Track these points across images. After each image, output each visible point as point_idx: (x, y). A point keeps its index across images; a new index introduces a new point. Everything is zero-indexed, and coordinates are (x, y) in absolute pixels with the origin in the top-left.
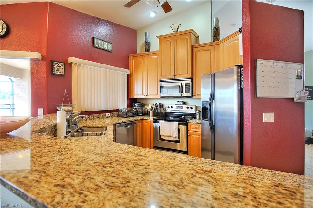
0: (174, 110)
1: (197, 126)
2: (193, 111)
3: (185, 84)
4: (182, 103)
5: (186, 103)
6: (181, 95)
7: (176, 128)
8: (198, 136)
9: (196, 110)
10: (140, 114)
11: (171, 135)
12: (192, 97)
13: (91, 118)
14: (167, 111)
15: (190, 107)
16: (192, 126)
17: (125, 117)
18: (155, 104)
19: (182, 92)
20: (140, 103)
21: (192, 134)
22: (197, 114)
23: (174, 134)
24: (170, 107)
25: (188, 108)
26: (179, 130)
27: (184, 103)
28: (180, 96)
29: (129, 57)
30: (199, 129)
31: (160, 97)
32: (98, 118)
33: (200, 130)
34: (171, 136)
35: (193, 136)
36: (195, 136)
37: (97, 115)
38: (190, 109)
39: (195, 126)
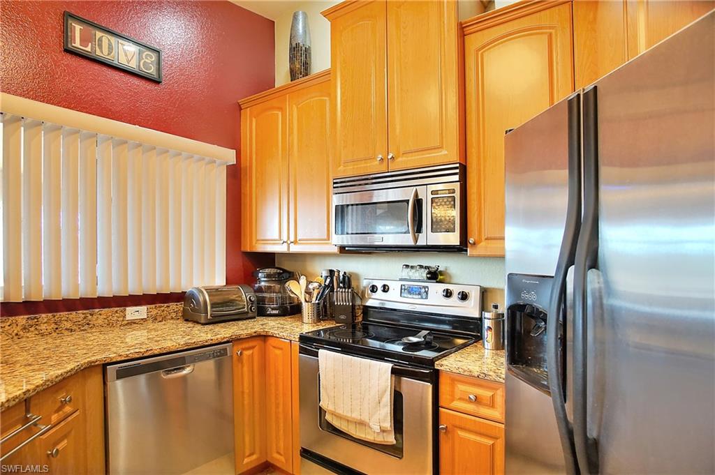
0: (395, 300)
1: (485, 394)
2: (470, 309)
3: (433, 192)
4: (423, 274)
5: (441, 273)
6: (416, 240)
7: (385, 391)
8: (491, 442)
9: (483, 308)
10: (273, 309)
11: (365, 418)
12: (461, 249)
13: (43, 327)
14: (370, 303)
15: (456, 289)
16: (461, 388)
17: (203, 321)
18: (325, 274)
19: (418, 228)
20: (278, 271)
21: (462, 429)
22: (487, 323)
23: (376, 417)
24: (380, 289)
25: (448, 294)
26: (398, 399)
27: (434, 276)
28: (411, 243)
29: (241, 109)
30: (492, 405)
31: (336, 250)
32: (87, 325)
33: (498, 413)
34: (361, 424)
35: (461, 434)
36: (472, 437)
37: (79, 315)
38: (455, 299)
39: (473, 391)
